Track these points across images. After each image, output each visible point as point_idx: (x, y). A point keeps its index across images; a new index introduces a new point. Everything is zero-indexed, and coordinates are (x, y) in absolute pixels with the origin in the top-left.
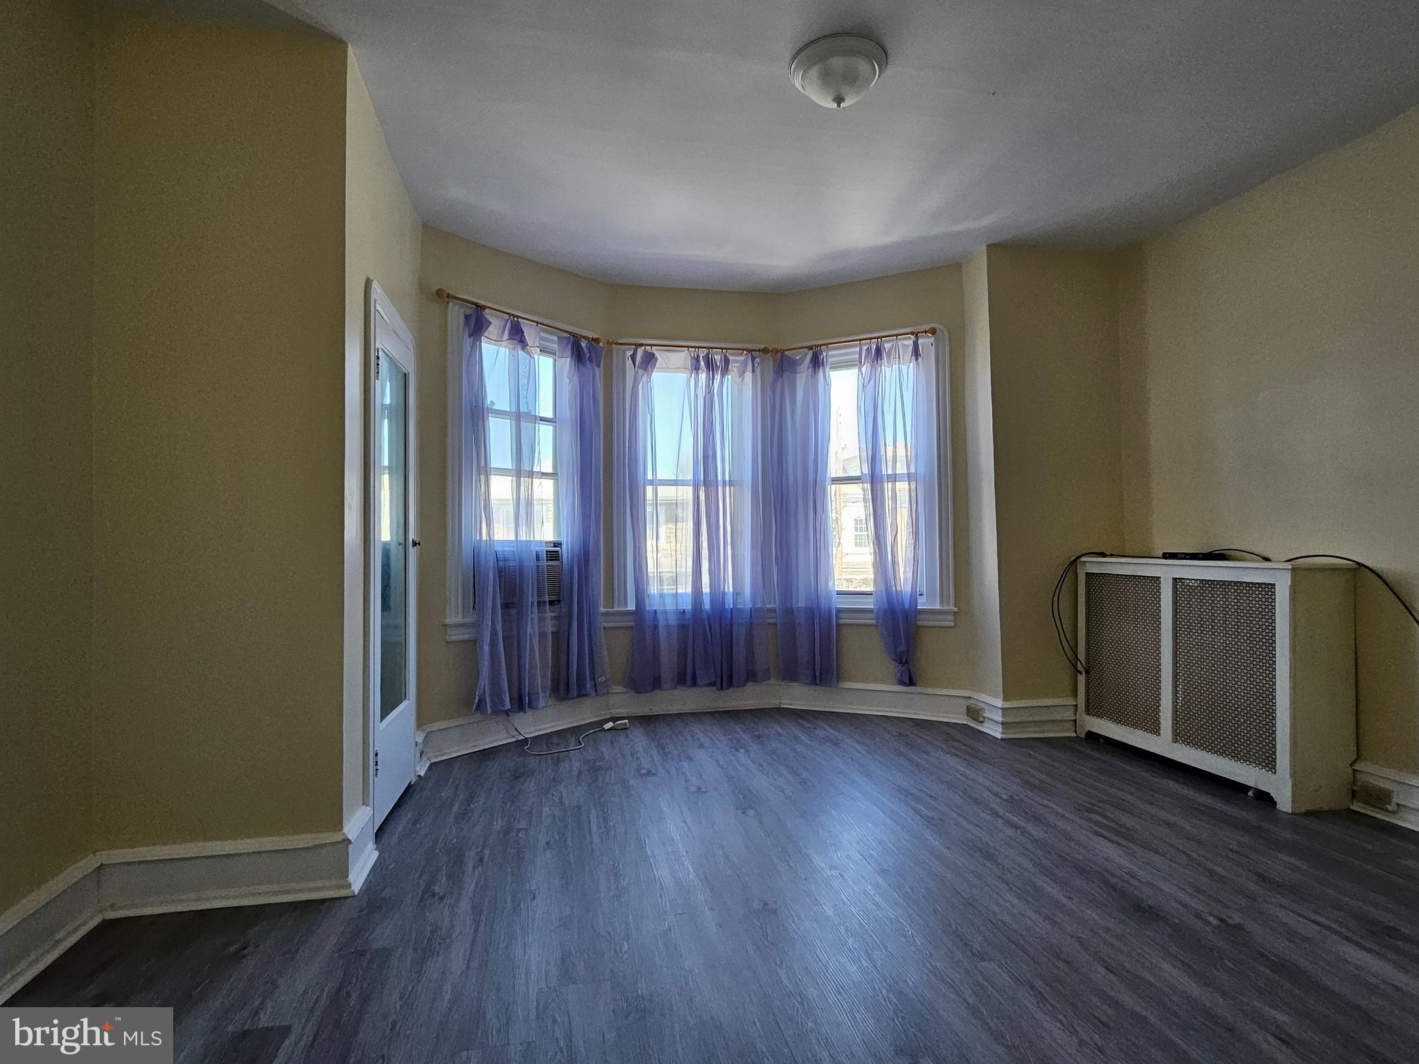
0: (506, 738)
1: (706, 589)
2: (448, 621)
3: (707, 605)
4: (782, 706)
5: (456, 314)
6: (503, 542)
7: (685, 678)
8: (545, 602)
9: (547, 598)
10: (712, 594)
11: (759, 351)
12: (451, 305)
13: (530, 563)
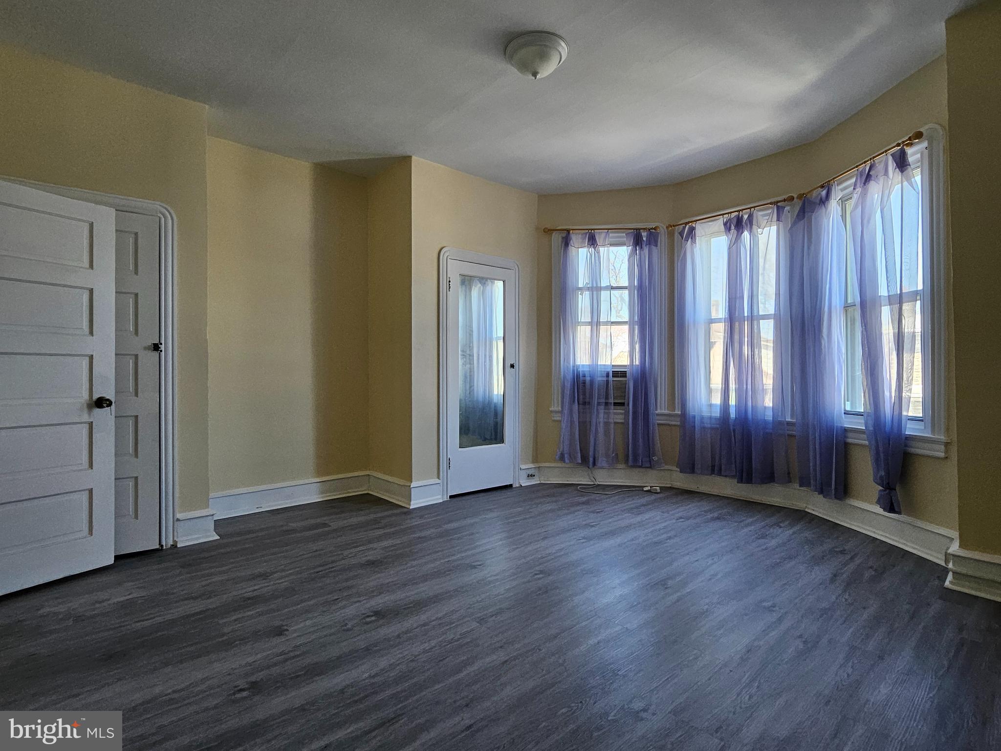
0: (588, 481)
1: (733, 401)
2: (552, 409)
3: (733, 415)
4: (806, 510)
5: (557, 238)
6: (583, 366)
7: (715, 470)
8: (611, 403)
9: (612, 401)
10: (738, 407)
11: (784, 200)
12: (554, 234)
13: (600, 379)
